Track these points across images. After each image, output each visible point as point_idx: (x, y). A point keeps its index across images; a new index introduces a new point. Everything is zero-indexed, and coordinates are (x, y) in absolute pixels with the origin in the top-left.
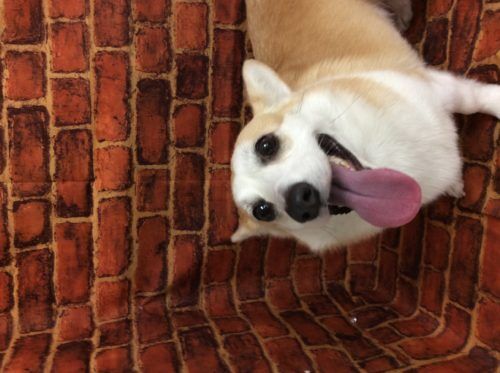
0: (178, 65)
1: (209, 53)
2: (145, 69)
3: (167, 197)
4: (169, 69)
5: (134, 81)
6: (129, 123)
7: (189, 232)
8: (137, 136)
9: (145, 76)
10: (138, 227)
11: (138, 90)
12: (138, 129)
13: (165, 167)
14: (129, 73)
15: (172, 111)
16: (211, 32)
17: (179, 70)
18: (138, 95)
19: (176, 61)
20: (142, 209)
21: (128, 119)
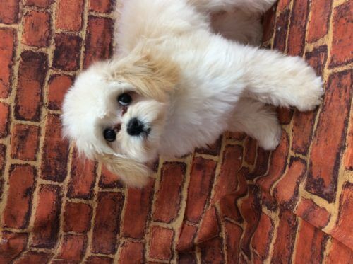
0: (56, 42)
1: (83, 35)
2: (29, 43)
3: (37, 150)
4: (48, 45)
5: (19, 52)
6: (11, 84)
7: (53, 183)
8: (17, 96)
9: (28, 48)
10: (10, 172)
11: (21, 60)
12: (18, 90)
13: (37, 124)
14: (15, 46)
15: (47, 78)
16: (86, 18)
17: (56, 46)
18: (21, 63)
19: (55, 39)
20: (15, 157)
21: (11, 81)
